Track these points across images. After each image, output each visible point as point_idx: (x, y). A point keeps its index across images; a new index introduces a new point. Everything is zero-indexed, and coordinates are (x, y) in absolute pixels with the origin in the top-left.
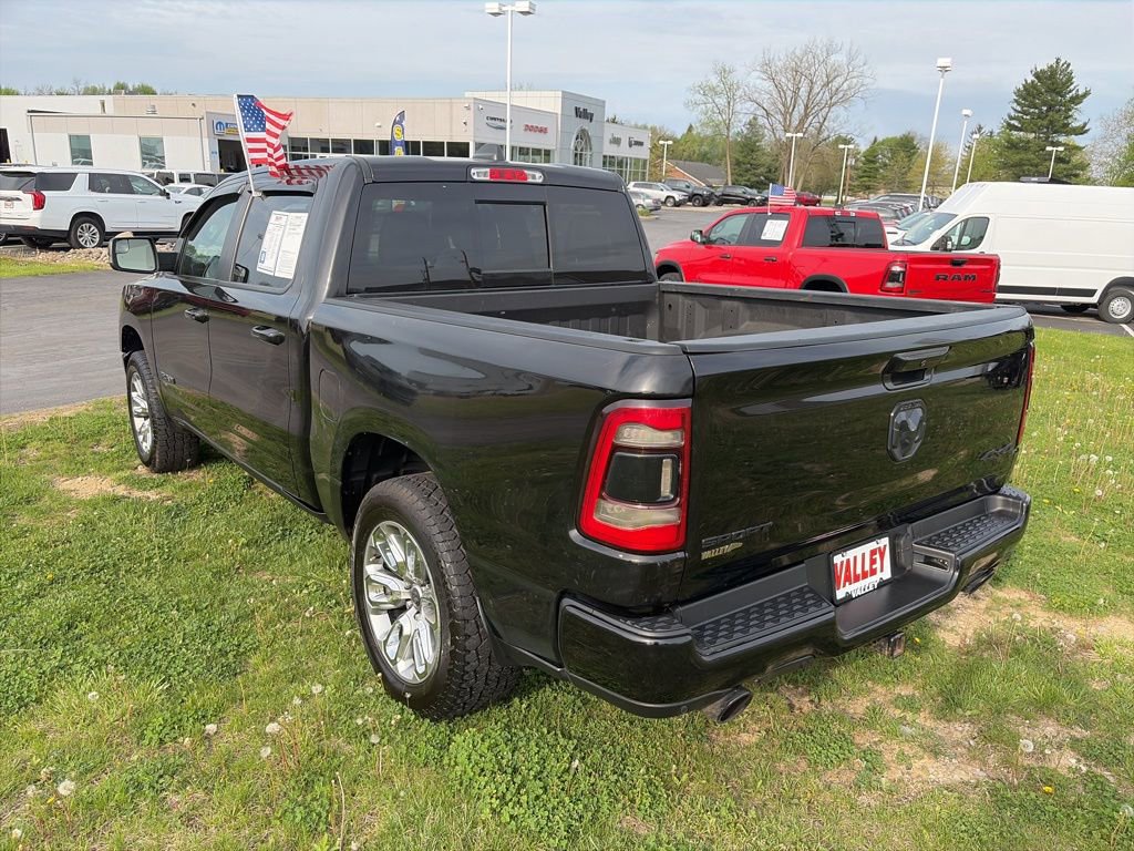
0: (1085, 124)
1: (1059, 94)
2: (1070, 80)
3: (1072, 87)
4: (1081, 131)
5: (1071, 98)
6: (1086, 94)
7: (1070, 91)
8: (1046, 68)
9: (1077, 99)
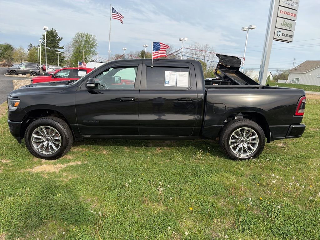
0: (63, 47)
1: (55, 38)
2: (57, 35)
3: (58, 36)
4: (62, 48)
5: (58, 39)
6: (62, 39)
7: (58, 38)
8: (50, 30)
9: (60, 40)
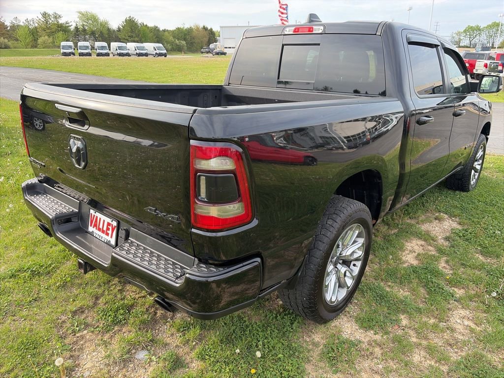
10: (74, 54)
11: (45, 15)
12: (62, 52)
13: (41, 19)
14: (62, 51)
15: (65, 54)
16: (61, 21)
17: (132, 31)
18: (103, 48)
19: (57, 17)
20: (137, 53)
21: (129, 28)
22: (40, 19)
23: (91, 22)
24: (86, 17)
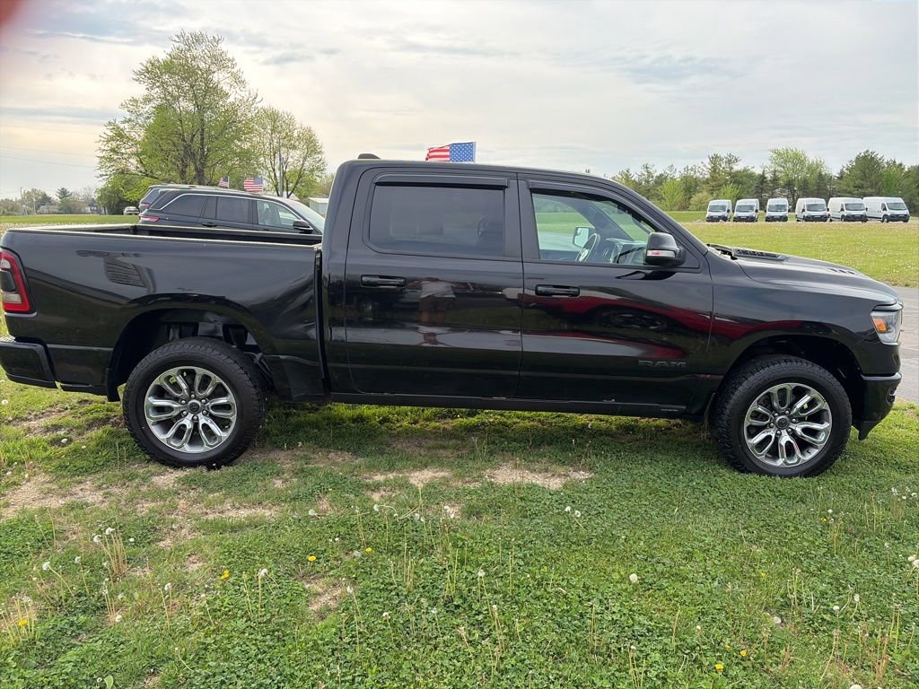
10: (725, 219)
11: (715, 160)
12: (707, 216)
13: (707, 165)
14: (709, 214)
15: (711, 219)
16: (737, 167)
17: (864, 177)
18: (780, 208)
19: (731, 160)
20: (843, 216)
21: (859, 172)
22: (705, 166)
23: (790, 165)
24: (783, 157)
